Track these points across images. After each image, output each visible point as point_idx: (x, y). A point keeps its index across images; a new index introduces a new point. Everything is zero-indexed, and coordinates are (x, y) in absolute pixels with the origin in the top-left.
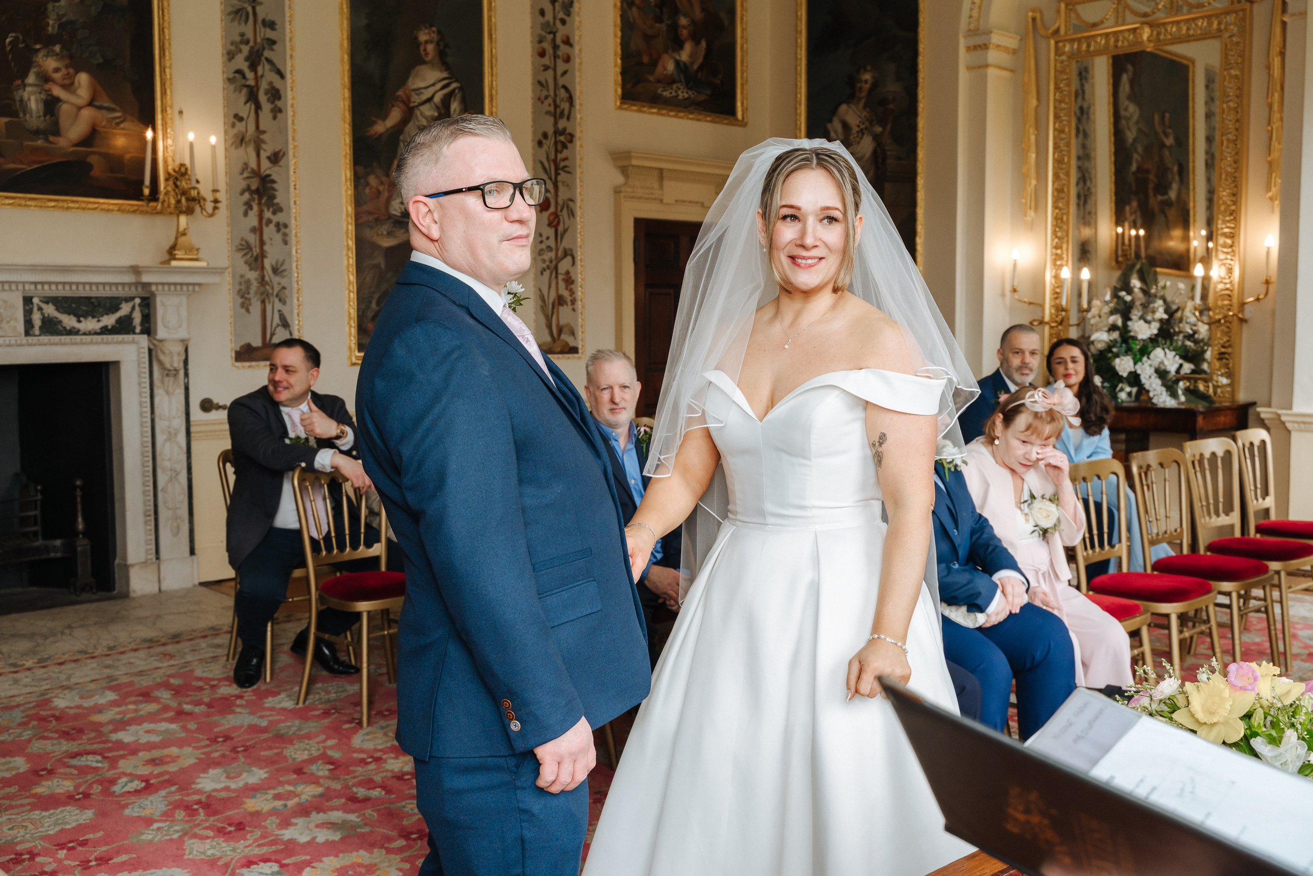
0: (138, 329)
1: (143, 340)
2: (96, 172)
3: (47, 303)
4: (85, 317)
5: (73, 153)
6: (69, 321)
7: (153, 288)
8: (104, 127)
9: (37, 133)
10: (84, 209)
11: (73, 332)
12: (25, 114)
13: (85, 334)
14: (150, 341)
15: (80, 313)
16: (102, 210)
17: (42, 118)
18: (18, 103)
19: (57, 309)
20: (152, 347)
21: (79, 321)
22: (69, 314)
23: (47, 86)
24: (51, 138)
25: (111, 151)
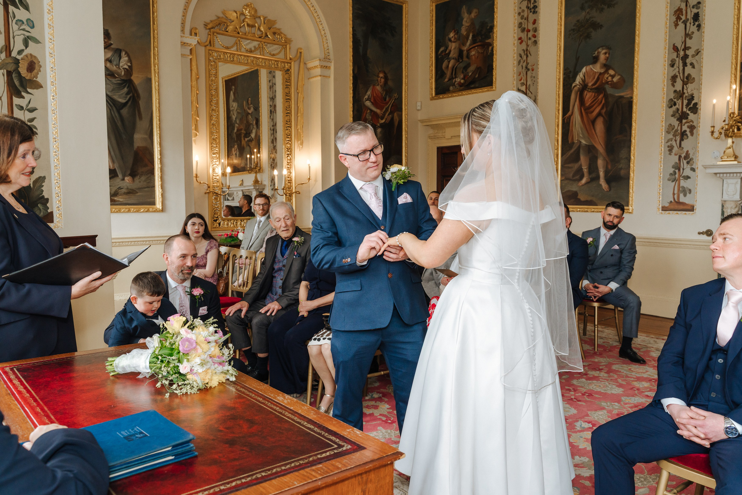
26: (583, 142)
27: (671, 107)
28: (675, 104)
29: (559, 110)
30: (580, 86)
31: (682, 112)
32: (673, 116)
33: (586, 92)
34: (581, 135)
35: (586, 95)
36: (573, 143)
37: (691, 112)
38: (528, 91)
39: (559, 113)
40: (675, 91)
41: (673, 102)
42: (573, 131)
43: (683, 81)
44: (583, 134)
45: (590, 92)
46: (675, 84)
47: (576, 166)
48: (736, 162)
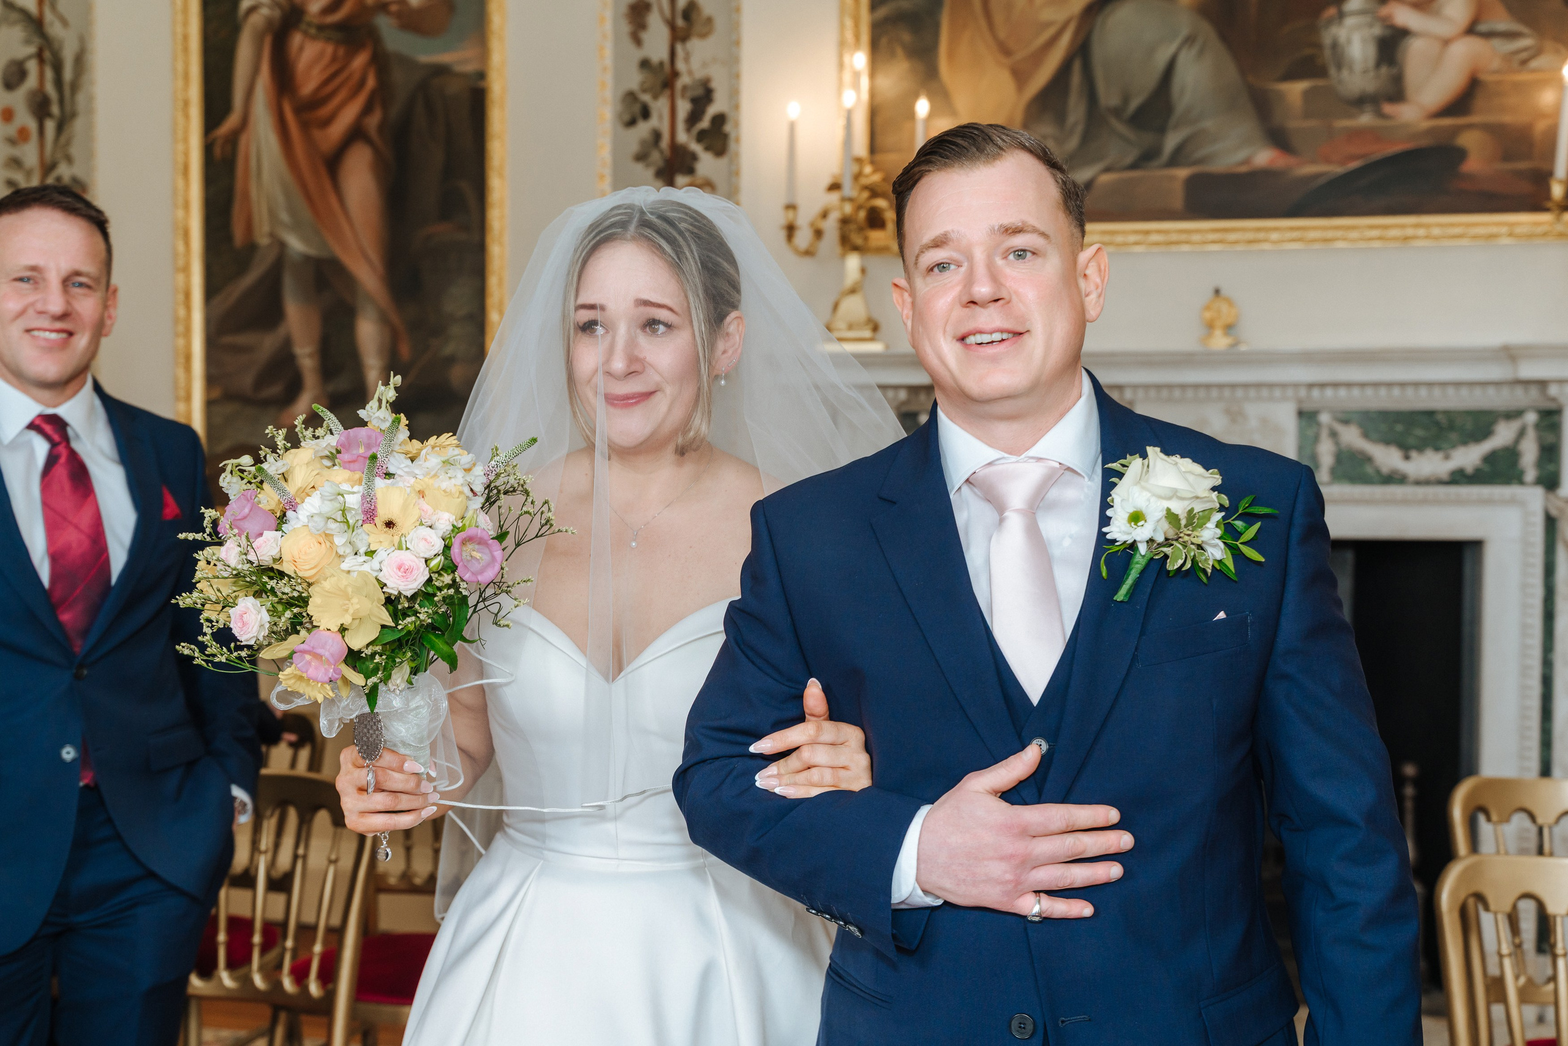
0: (1531, 475)
1: (1534, 497)
2: (1473, 165)
3: (1346, 422)
4: (1420, 449)
5: (1430, 132)
6: (1388, 458)
7: (1553, 390)
8: (1497, 72)
9: (1361, 101)
10: (1436, 238)
11: (1394, 478)
12: (1339, 66)
13: (1418, 483)
14: (1547, 499)
15: (1411, 441)
16: (1475, 237)
17: (1372, 74)
18: (1327, 53)
19: (1366, 435)
20: (1554, 512)
21: (1407, 458)
22: (1387, 442)
23: (1384, 11)
24: (1388, 108)
25: (1507, 119)
26: (296, 244)
27: (631, 123)
28: (646, 113)
29: (186, 104)
30: (271, 8)
31: (675, 147)
32: (641, 157)
33: (297, 39)
34: (284, 216)
35: (301, 49)
36: (251, 247)
37: (707, 149)
38: (49, 16)
39: (187, 116)
40: (645, 64)
41: (637, 108)
42: (246, 196)
43: (672, 25)
44: (292, 211)
45: (314, 38)
46: (645, 36)
47: (267, 344)
48: (876, 347)
